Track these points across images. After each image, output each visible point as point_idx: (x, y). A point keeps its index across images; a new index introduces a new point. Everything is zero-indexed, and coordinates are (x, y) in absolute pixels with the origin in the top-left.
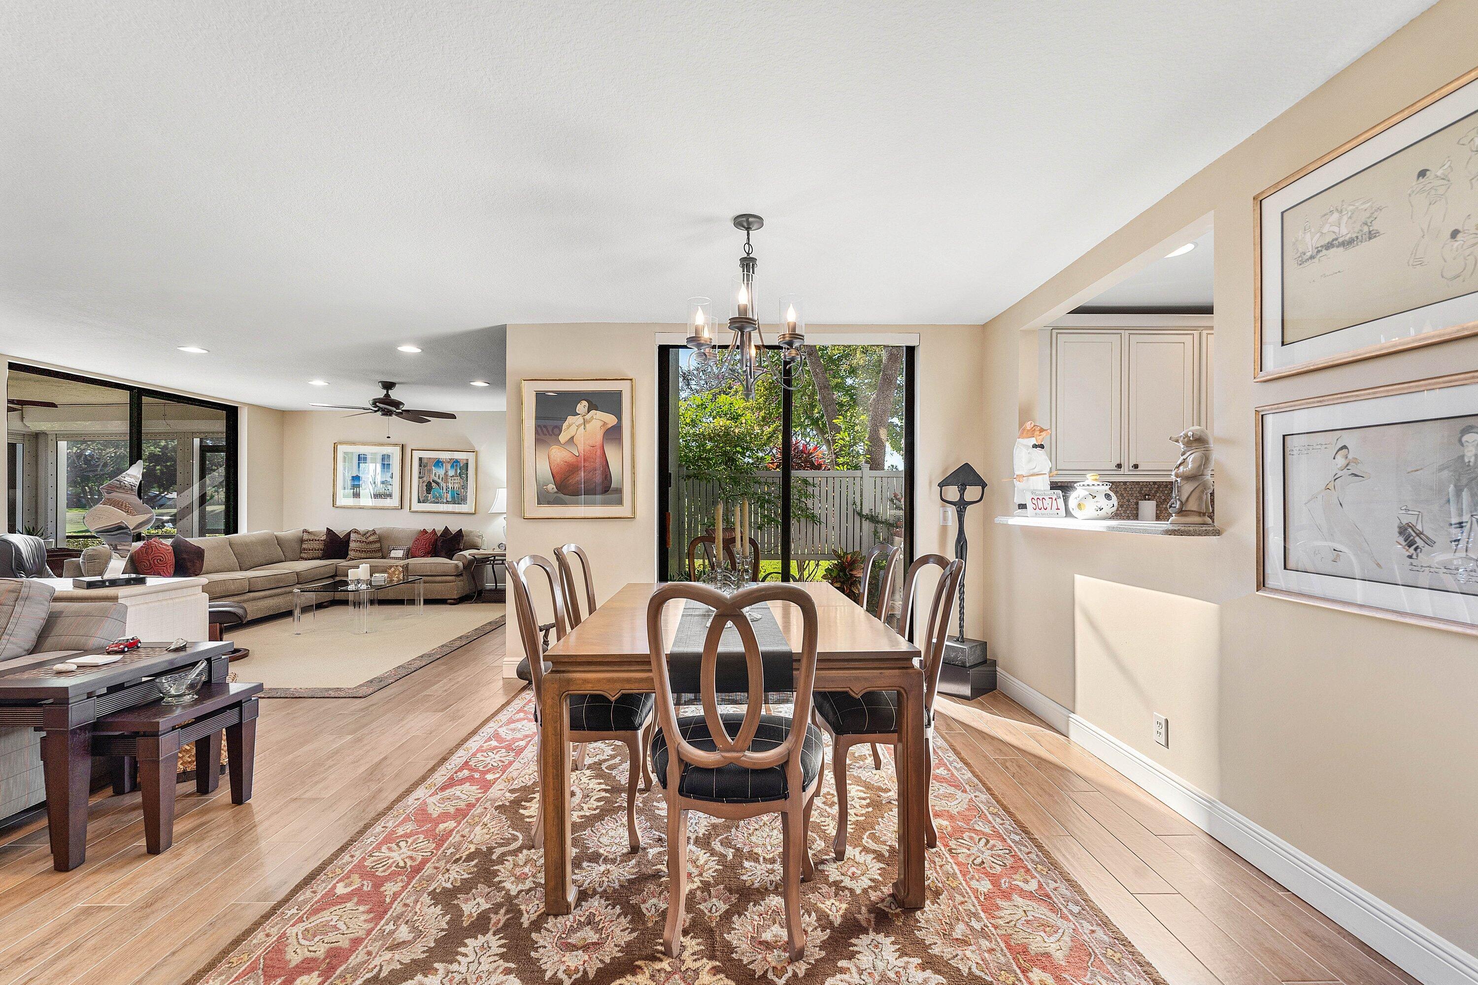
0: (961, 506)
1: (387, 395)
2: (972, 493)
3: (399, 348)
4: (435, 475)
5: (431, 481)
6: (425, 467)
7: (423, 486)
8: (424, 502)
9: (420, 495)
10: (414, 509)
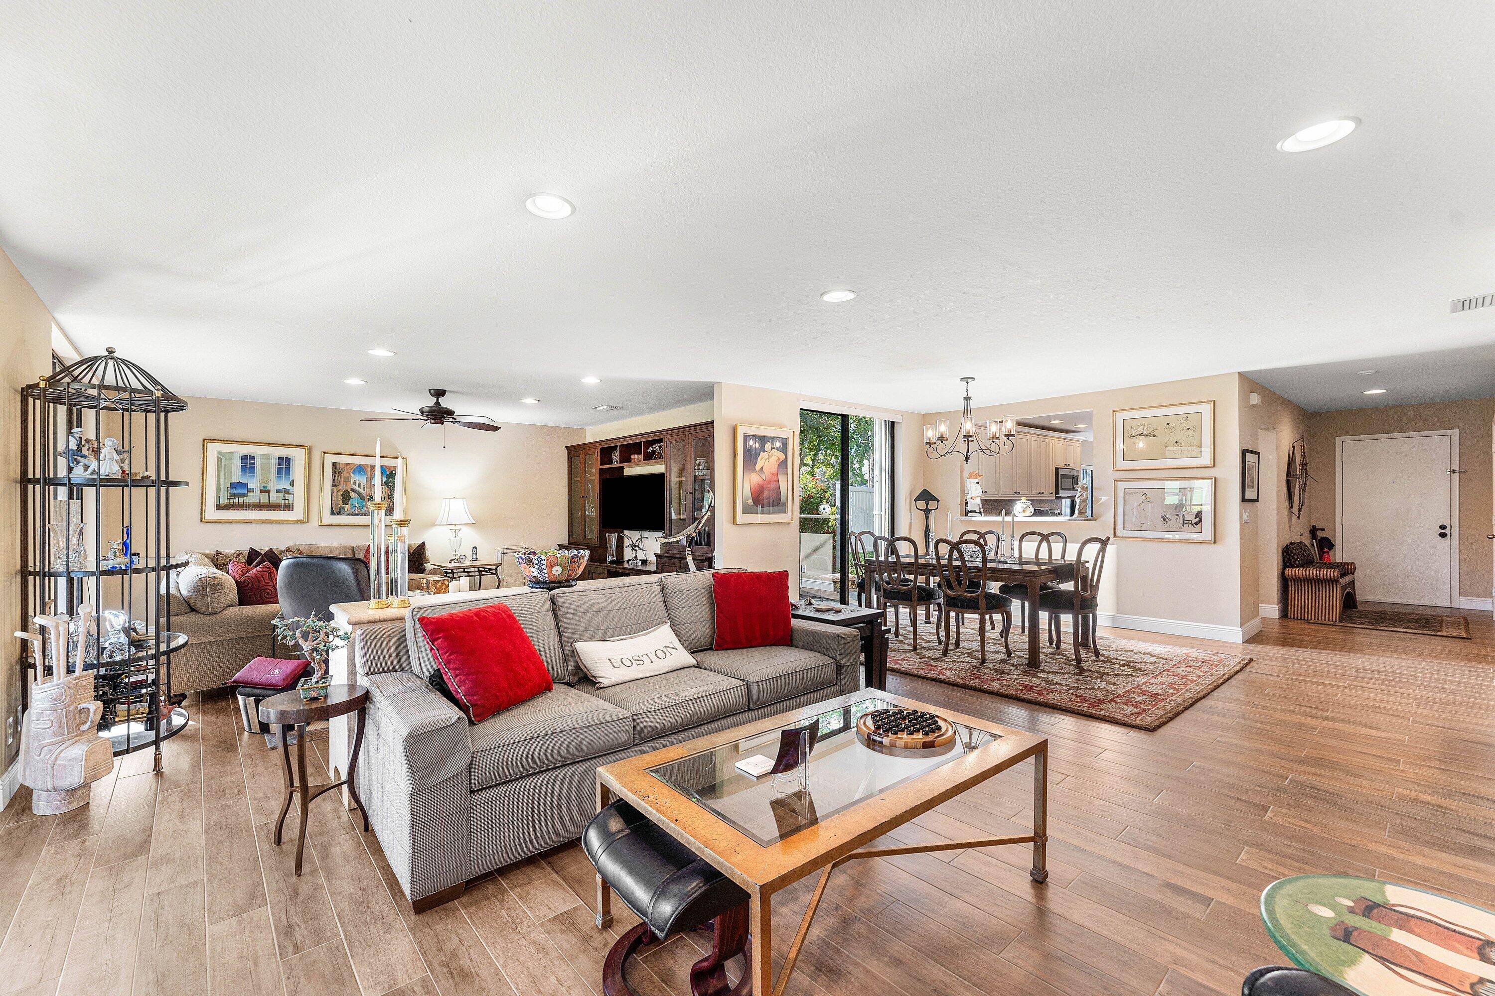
0: (927, 512)
1: (437, 403)
2: (932, 505)
4: (355, 483)
5: (349, 490)
6: (340, 473)
7: (337, 495)
8: (339, 514)
9: (333, 506)
10: (324, 523)
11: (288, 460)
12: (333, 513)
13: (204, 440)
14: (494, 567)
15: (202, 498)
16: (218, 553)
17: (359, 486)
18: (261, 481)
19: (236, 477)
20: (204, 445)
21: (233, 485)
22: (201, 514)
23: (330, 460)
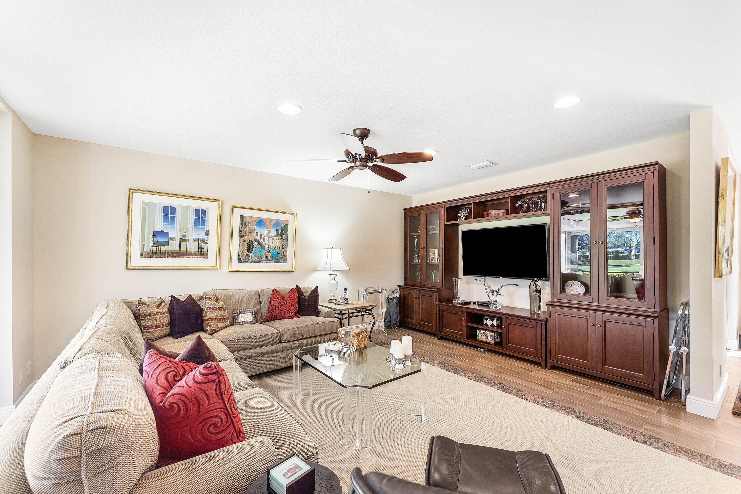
3: (556, 106)
4: (257, 234)
5: (253, 240)
6: (246, 225)
7: (243, 245)
8: (245, 261)
9: (240, 254)
10: (233, 269)
11: (204, 212)
12: (240, 261)
13: (130, 190)
14: (370, 308)
15: (128, 246)
16: (141, 303)
17: (261, 237)
18: (181, 230)
19: (159, 226)
20: (129, 195)
21: (156, 234)
22: (127, 261)
23: (238, 213)
